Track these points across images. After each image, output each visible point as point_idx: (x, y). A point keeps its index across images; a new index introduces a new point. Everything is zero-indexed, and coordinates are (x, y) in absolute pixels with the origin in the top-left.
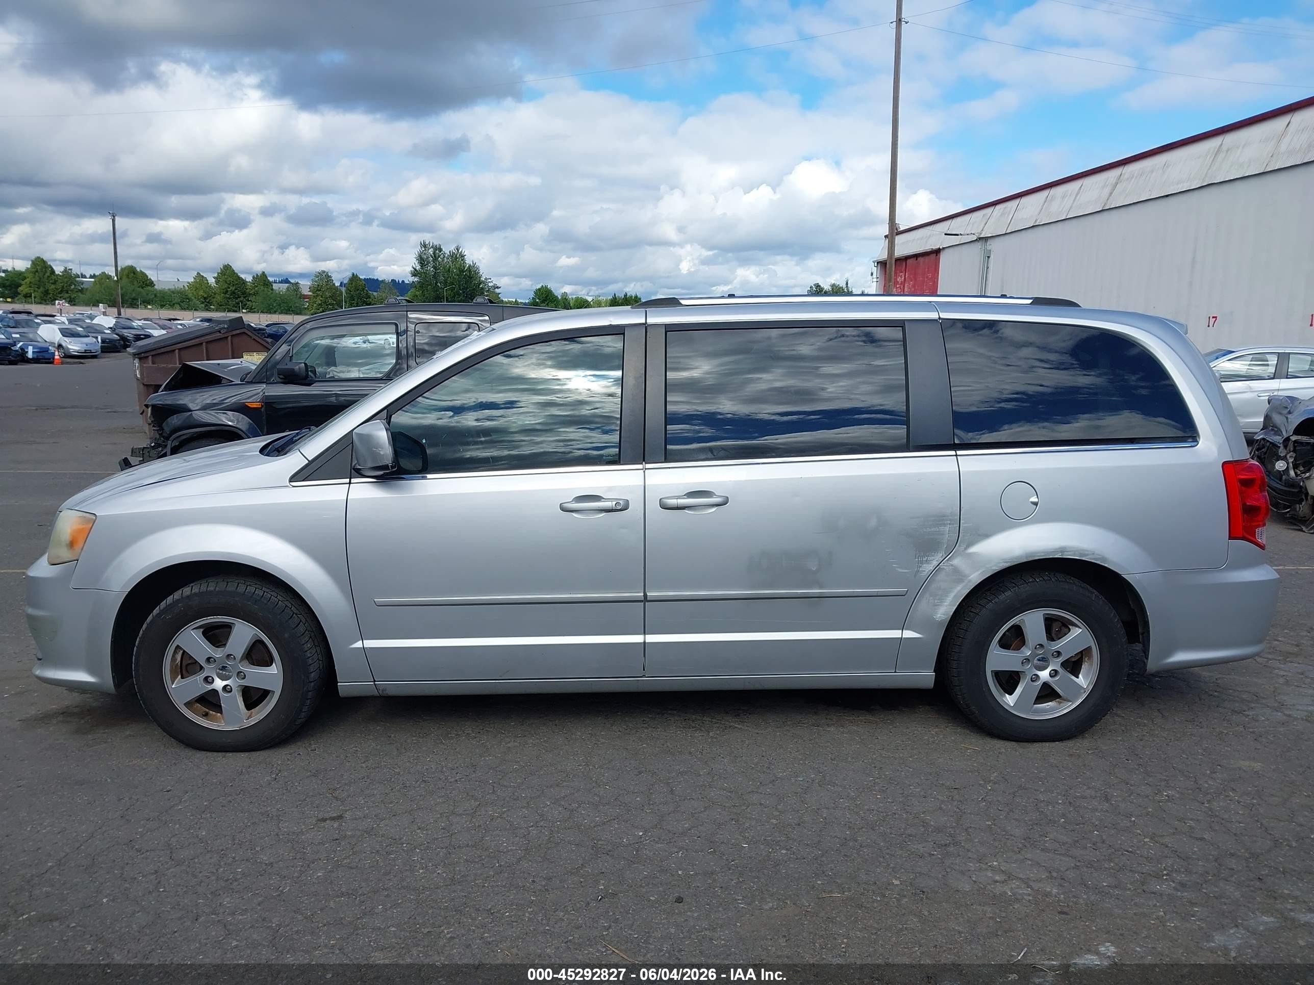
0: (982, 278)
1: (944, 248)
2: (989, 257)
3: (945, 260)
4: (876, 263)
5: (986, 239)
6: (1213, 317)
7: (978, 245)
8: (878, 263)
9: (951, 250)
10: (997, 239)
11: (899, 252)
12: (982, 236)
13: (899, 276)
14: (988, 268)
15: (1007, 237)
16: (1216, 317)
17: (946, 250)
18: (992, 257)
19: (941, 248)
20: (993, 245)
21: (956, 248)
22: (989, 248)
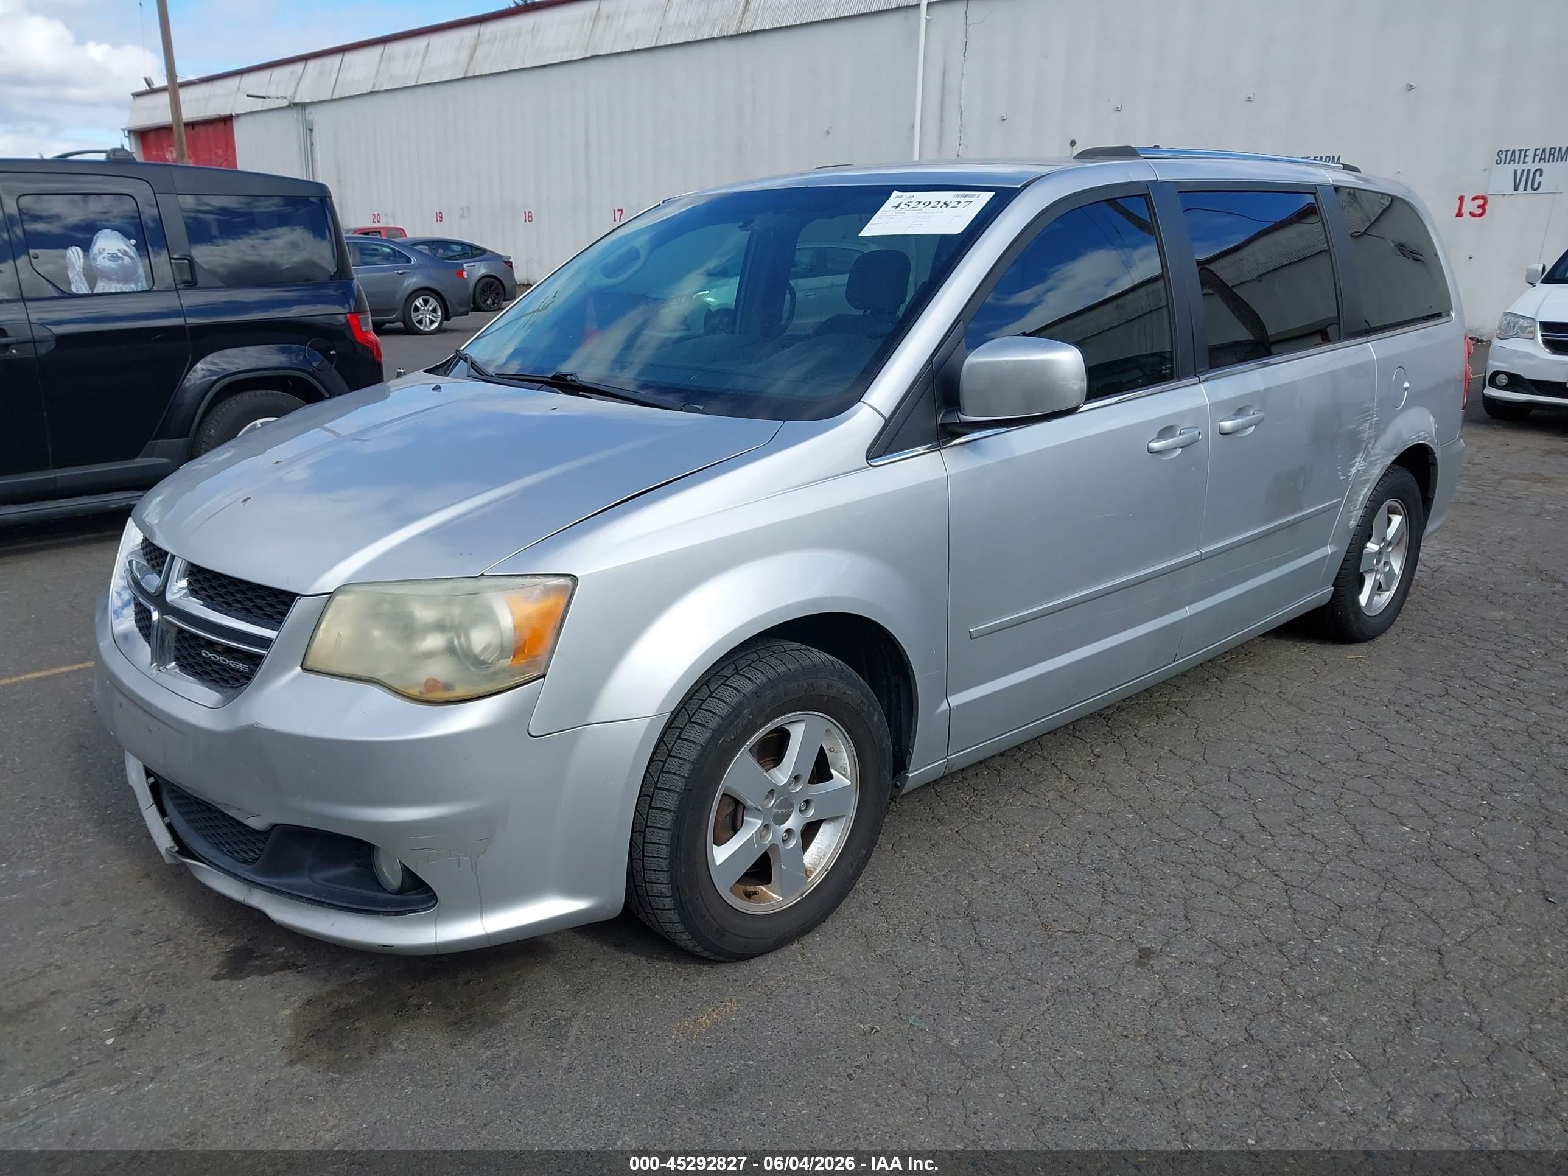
0: (307, 159)
1: (237, 116)
2: (311, 130)
3: (240, 130)
4: (126, 132)
5: (303, 106)
6: (619, 210)
7: (293, 114)
8: (129, 132)
9: (250, 118)
10: (320, 108)
11: (189, 114)
12: (296, 101)
13: (167, 151)
14: (312, 144)
15: (335, 105)
16: (622, 210)
17: (242, 120)
18: (316, 129)
19: (234, 114)
20: (317, 115)
21: (258, 117)
22: (309, 117)
